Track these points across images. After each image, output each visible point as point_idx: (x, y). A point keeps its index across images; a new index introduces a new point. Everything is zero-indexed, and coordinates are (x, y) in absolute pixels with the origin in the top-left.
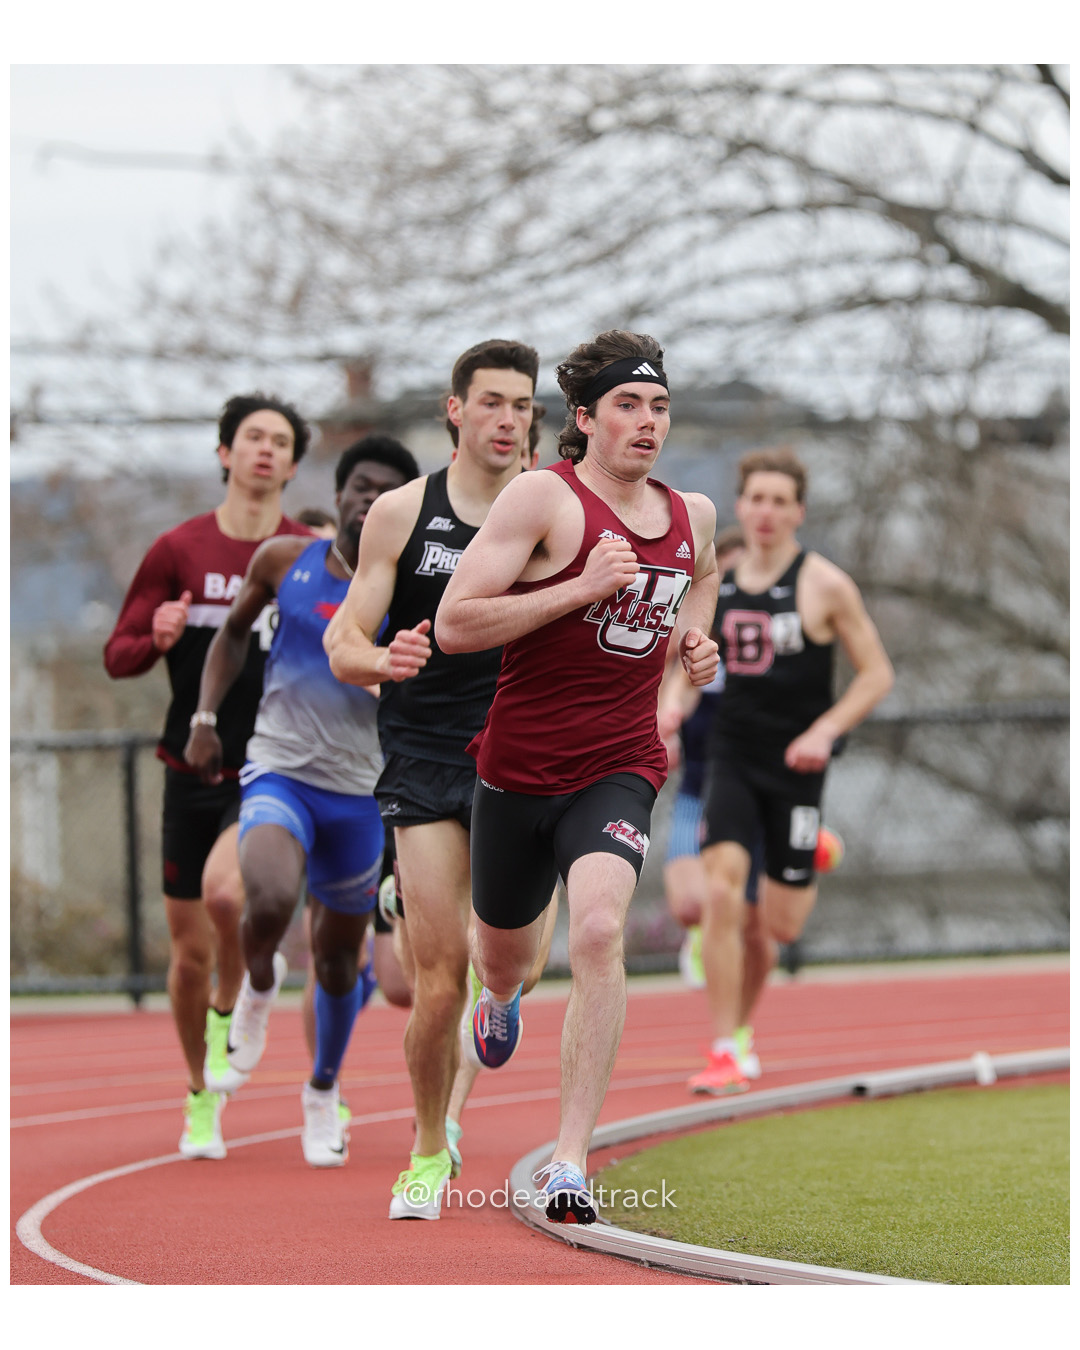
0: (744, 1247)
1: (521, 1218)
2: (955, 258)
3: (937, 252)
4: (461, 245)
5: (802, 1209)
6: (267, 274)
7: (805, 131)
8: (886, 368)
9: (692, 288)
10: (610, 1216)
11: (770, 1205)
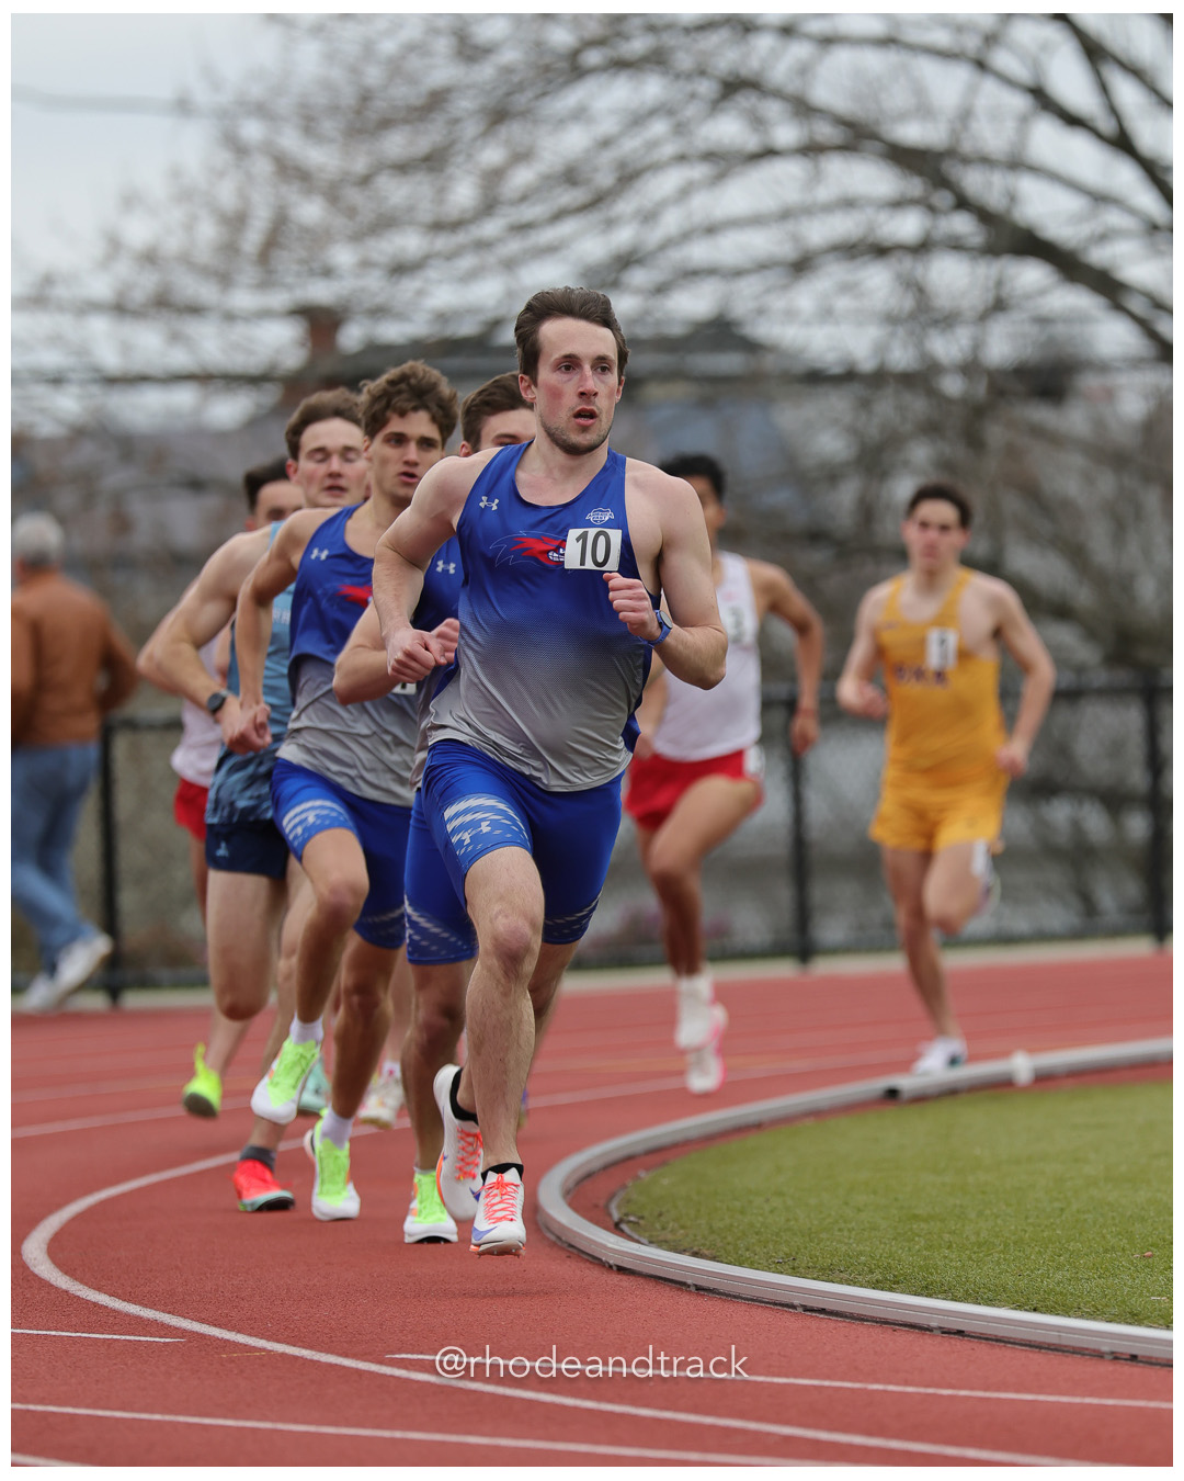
0: (793, 1268)
1: (553, 1238)
2: (963, 203)
3: (943, 199)
4: (441, 193)
5: (850, 1226)
6: (236, 222)
7: (804, 70)
8: (891, 319)
9: (686, 236)
10: (647, 1234)
11: (816, 1222)
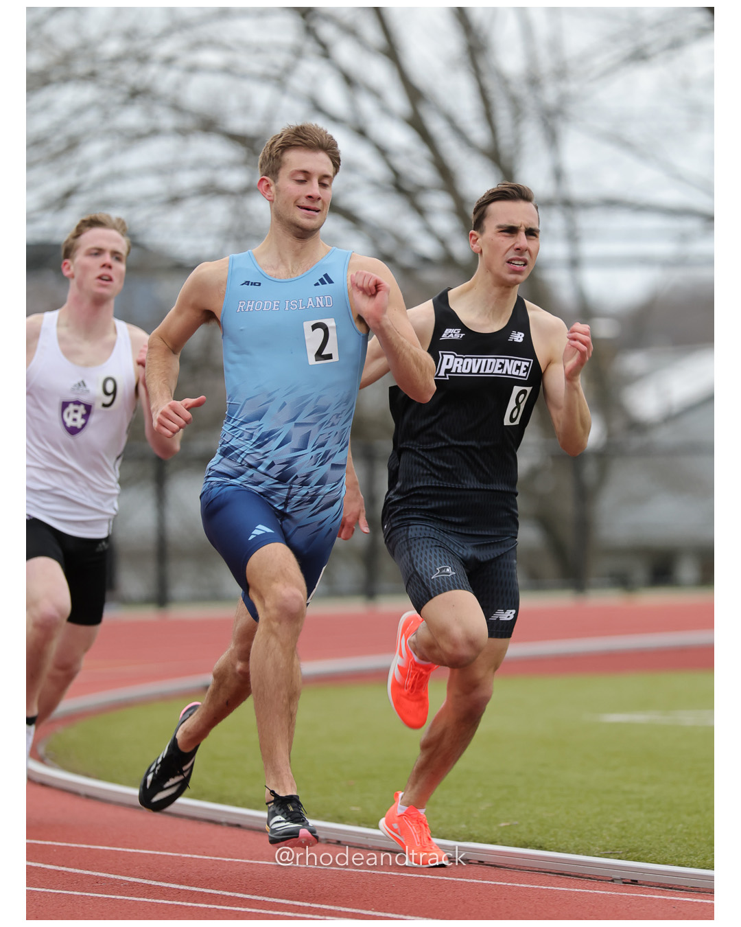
7: (178, 85)
